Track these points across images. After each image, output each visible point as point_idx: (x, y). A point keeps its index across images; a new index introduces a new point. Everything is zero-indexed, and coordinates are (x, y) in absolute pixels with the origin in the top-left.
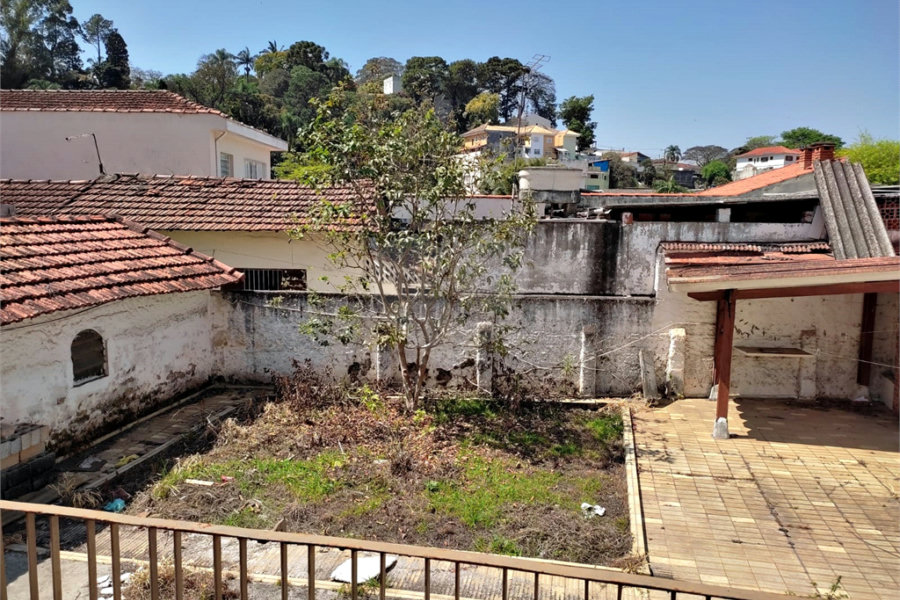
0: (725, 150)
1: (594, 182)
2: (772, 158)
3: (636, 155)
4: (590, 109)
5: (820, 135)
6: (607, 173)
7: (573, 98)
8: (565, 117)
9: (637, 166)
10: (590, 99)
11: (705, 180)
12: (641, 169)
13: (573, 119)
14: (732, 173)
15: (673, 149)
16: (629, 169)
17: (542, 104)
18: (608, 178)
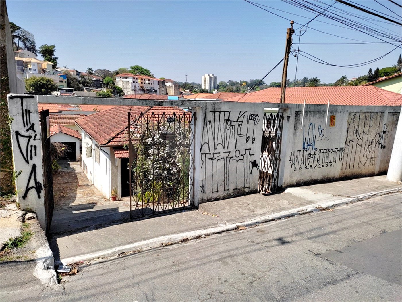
0: (110, 72)
1: (61, 84)
2: (128, 78)
3: (76, 72)
4: (54, 51)
5: (143, 69)
6: (66, 80)
7: (46, 45)
8: (42, 54)
9: (78, 77)
10: (54, 47)
11: (105, 84)
12: (80, 79)
13: (47, 55)
14: (115, 82)
15: (90, 69)
16: (75, 79)
17: (29, 45)
18: (67, 82)
